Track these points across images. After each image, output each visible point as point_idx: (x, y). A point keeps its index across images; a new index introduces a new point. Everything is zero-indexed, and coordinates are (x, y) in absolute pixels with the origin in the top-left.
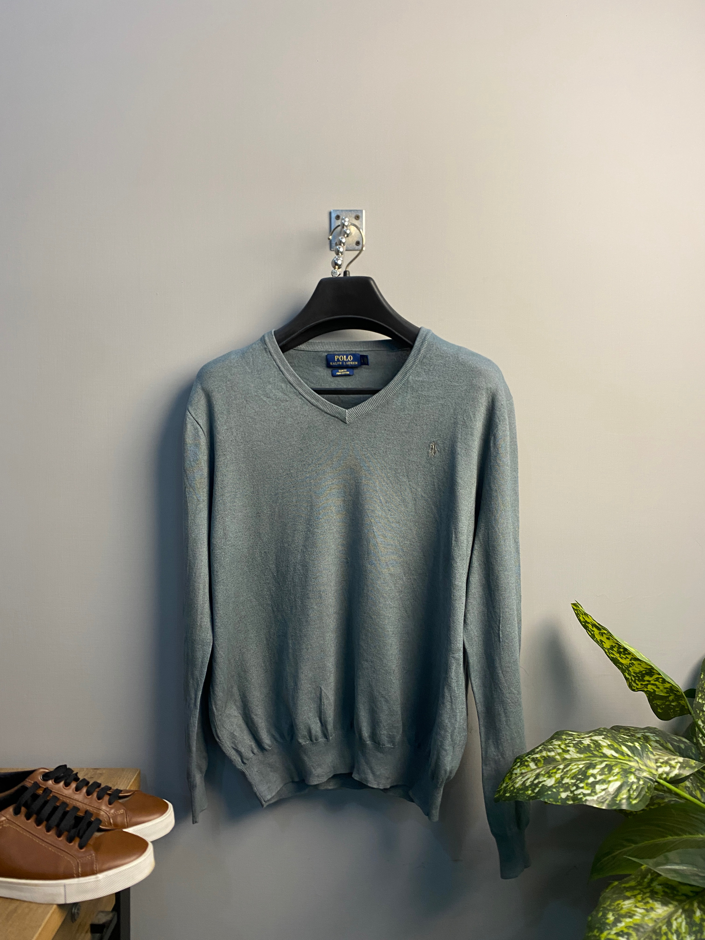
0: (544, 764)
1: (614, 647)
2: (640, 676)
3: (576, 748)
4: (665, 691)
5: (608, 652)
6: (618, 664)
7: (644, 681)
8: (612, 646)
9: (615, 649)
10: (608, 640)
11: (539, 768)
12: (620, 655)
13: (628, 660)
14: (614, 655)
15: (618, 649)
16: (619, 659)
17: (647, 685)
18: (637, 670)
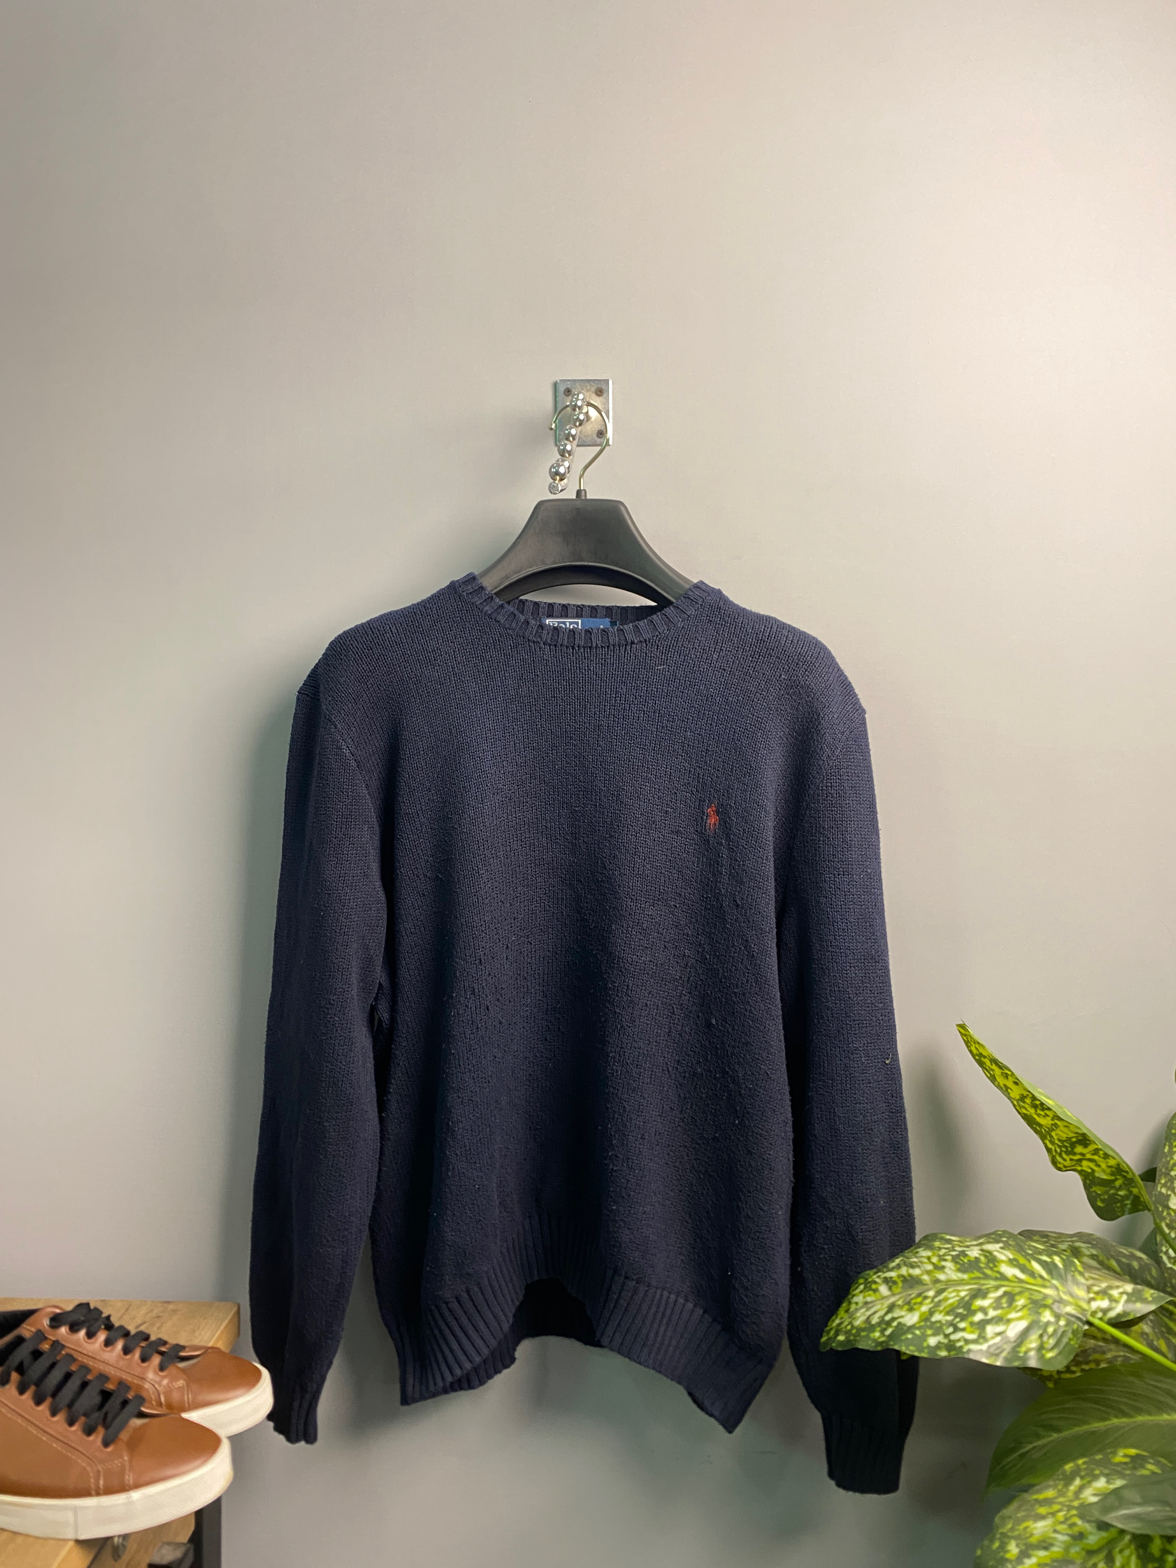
0: (902, 1288)
1: (1026, 1097)
2: (1069, 1146)
3: (956, 1263)
4: (1109, 1170)
5: (1018, 1105)
6: (1034, 1125)
7: (1075, 1154)
8: (1022, 1095)
9: (1027, 1101)
10: (1015, 1087)
11: (894, 1295)
12: (1036, 1111)
13: (1049, 1118)
16: (1035, 1116)
17: (1080, 1160)
18: (1064, 1136)
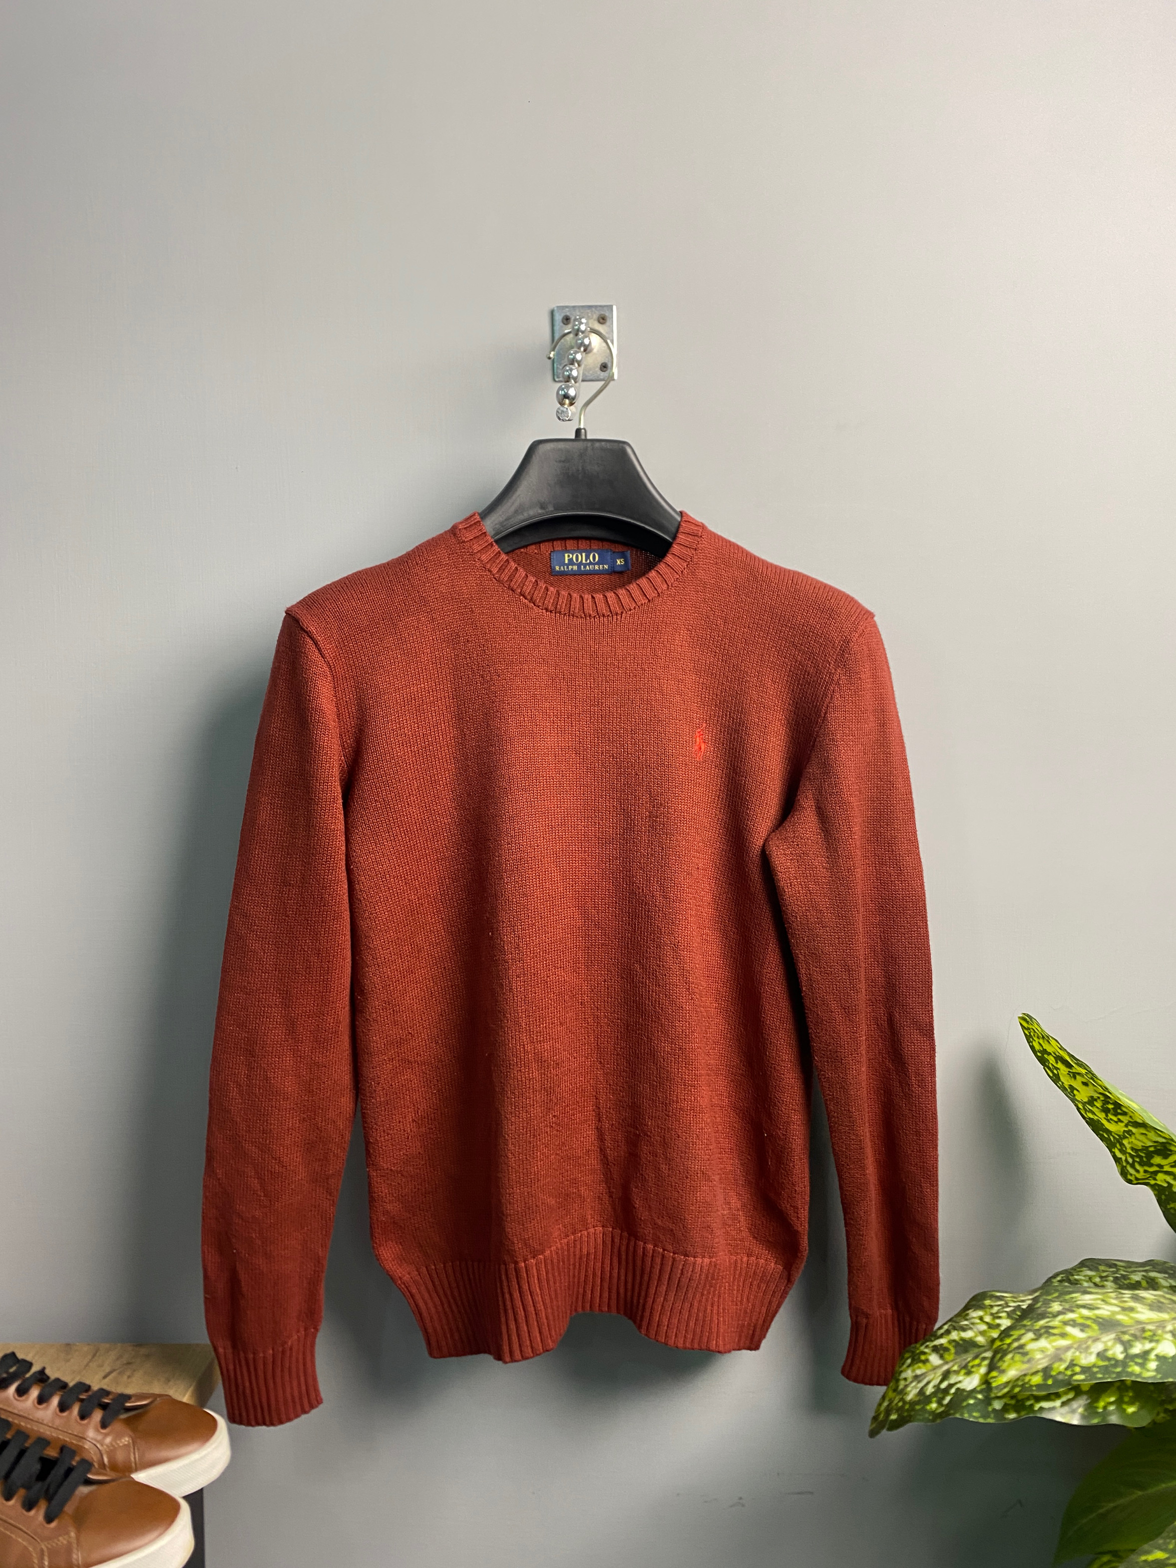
0: (956, 1353)
1: (1096, 1100)
2: (1145, 1156)
5: (1083, 1108)
6: (1101, 1132)
7: (1151, 1165)
8: (1092, 1097)
9: (1098, 1104)
10: (1084, 1087)
11: (947, 1363)
12: (1107, 1116)
13: (1123, 1124)
14: (1093, 1113)
15: (1104, 1104)
16: (1104, 1122)
17: (1156, 1173)
18: (1139, 1145)
